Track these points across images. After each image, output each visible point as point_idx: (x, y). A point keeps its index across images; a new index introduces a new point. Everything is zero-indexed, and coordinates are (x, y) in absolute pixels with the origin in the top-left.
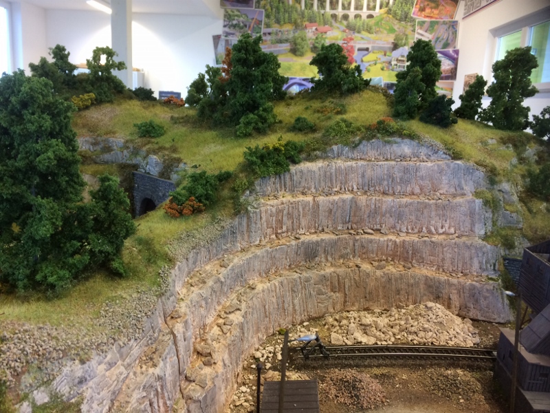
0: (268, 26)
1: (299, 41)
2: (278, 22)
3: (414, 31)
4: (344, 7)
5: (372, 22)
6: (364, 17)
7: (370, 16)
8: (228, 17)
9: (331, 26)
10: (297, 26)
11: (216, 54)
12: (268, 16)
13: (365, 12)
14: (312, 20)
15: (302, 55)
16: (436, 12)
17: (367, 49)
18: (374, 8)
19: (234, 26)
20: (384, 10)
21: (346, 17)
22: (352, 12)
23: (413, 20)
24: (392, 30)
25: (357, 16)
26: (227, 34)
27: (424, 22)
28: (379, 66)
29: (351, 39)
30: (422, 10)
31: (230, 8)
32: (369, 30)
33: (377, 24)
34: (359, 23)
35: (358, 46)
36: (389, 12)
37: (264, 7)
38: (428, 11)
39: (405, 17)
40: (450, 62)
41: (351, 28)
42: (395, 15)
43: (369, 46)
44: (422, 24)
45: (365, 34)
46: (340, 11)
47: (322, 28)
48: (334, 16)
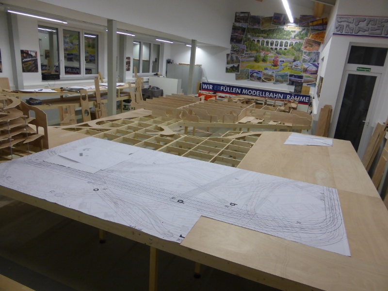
0: (247, 51)
1: (258, 57)
2: (250, 50)
3: (302, 55)
4: (275, 45)
5: (286, 51)
6: (283, 49)
7: (285, 49)
8: (233, 48)
9: (270, 52)
10: (257, 51)
11: (227, 60)
12: (247, 48)
13: (283, 47)
14: (263, 50)
15: (258, 62)
16: (311, 48)
17: (283, 61)
18: (287, 46)
19: (235, 51)
20: (291, 47)
21: (276, 49)
22: (279, 47)
23: (302, 51)
24: (293, 55)
25: (280, 49)
26: (232, 54)
27: (306, 52)
28: (288, 68)
29: (278, 57)
30: (306, 47)
31: (233, 44)
32: (285, 54)
33: (288, 52)
34: (281, 51)
35: (280, 60)
36: (293, 48)
37: (246, 44)
38: (308, 48)
39: (299, 50)
40: (316, 68)
41: (278, 53)
42: (295, 49)
43: (284, 60)
44: (305, 53)
45: (283, 56)
46: (274, 47)
47: (267, 53)
48: (272, 48)
